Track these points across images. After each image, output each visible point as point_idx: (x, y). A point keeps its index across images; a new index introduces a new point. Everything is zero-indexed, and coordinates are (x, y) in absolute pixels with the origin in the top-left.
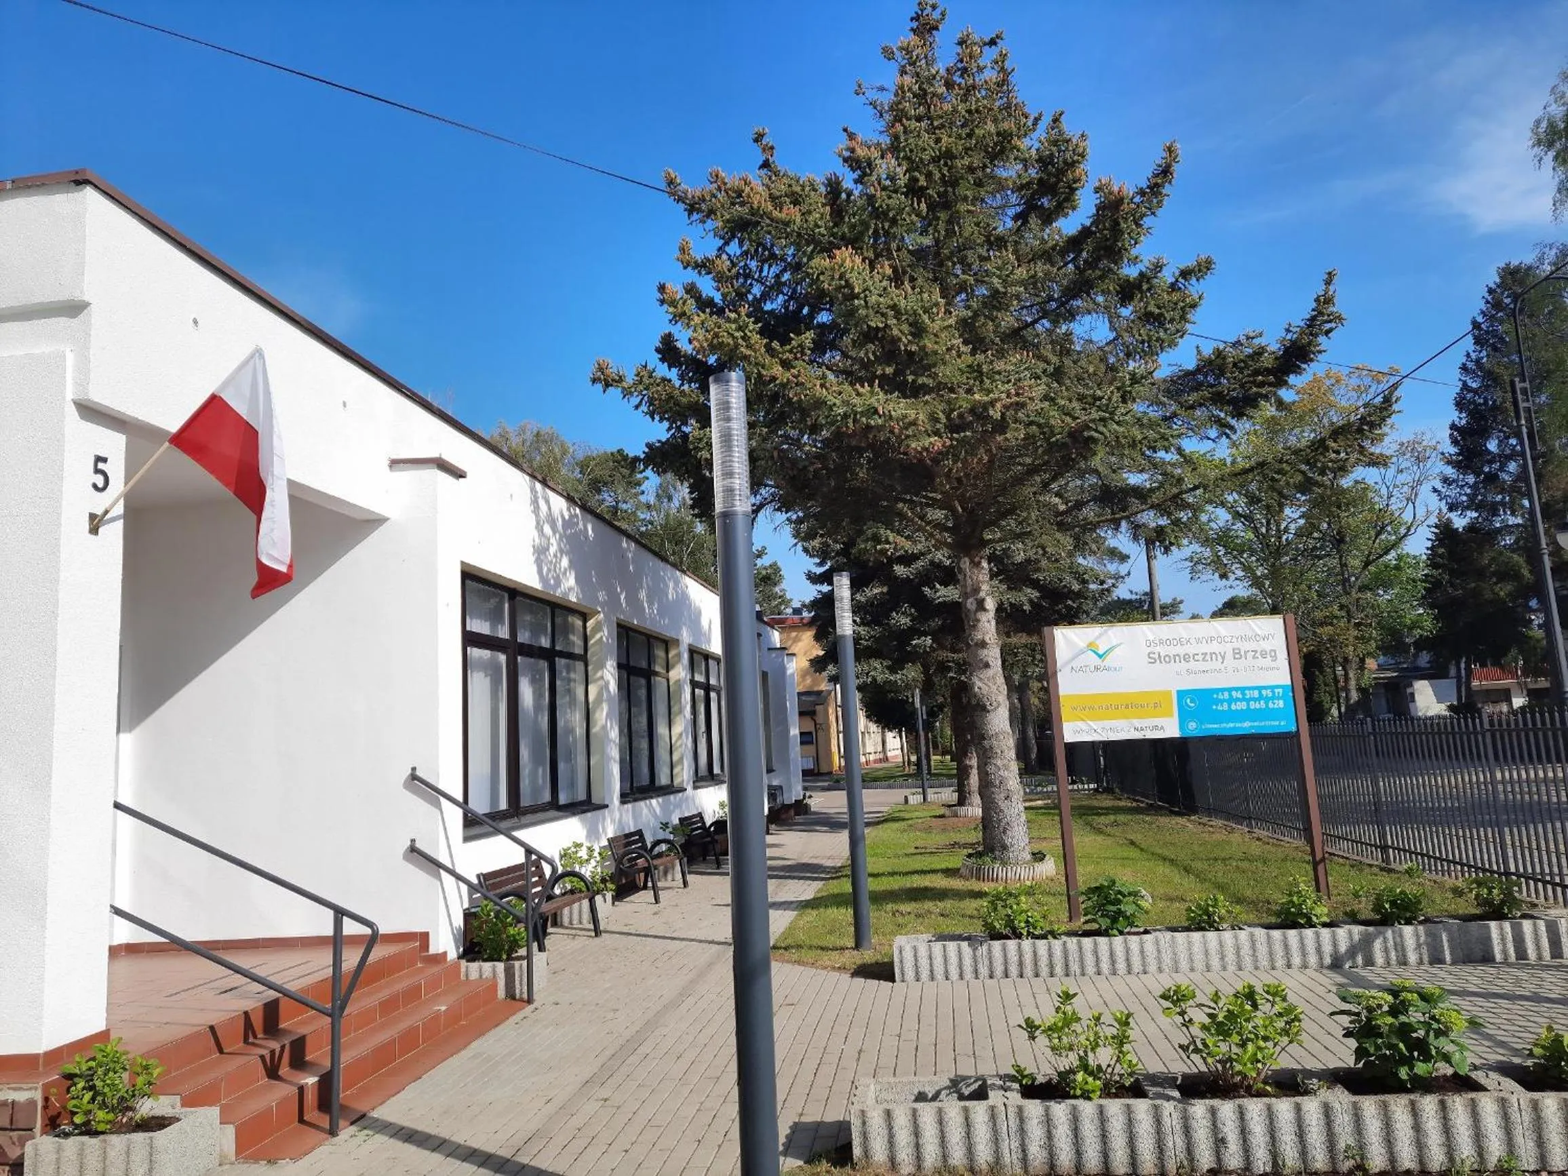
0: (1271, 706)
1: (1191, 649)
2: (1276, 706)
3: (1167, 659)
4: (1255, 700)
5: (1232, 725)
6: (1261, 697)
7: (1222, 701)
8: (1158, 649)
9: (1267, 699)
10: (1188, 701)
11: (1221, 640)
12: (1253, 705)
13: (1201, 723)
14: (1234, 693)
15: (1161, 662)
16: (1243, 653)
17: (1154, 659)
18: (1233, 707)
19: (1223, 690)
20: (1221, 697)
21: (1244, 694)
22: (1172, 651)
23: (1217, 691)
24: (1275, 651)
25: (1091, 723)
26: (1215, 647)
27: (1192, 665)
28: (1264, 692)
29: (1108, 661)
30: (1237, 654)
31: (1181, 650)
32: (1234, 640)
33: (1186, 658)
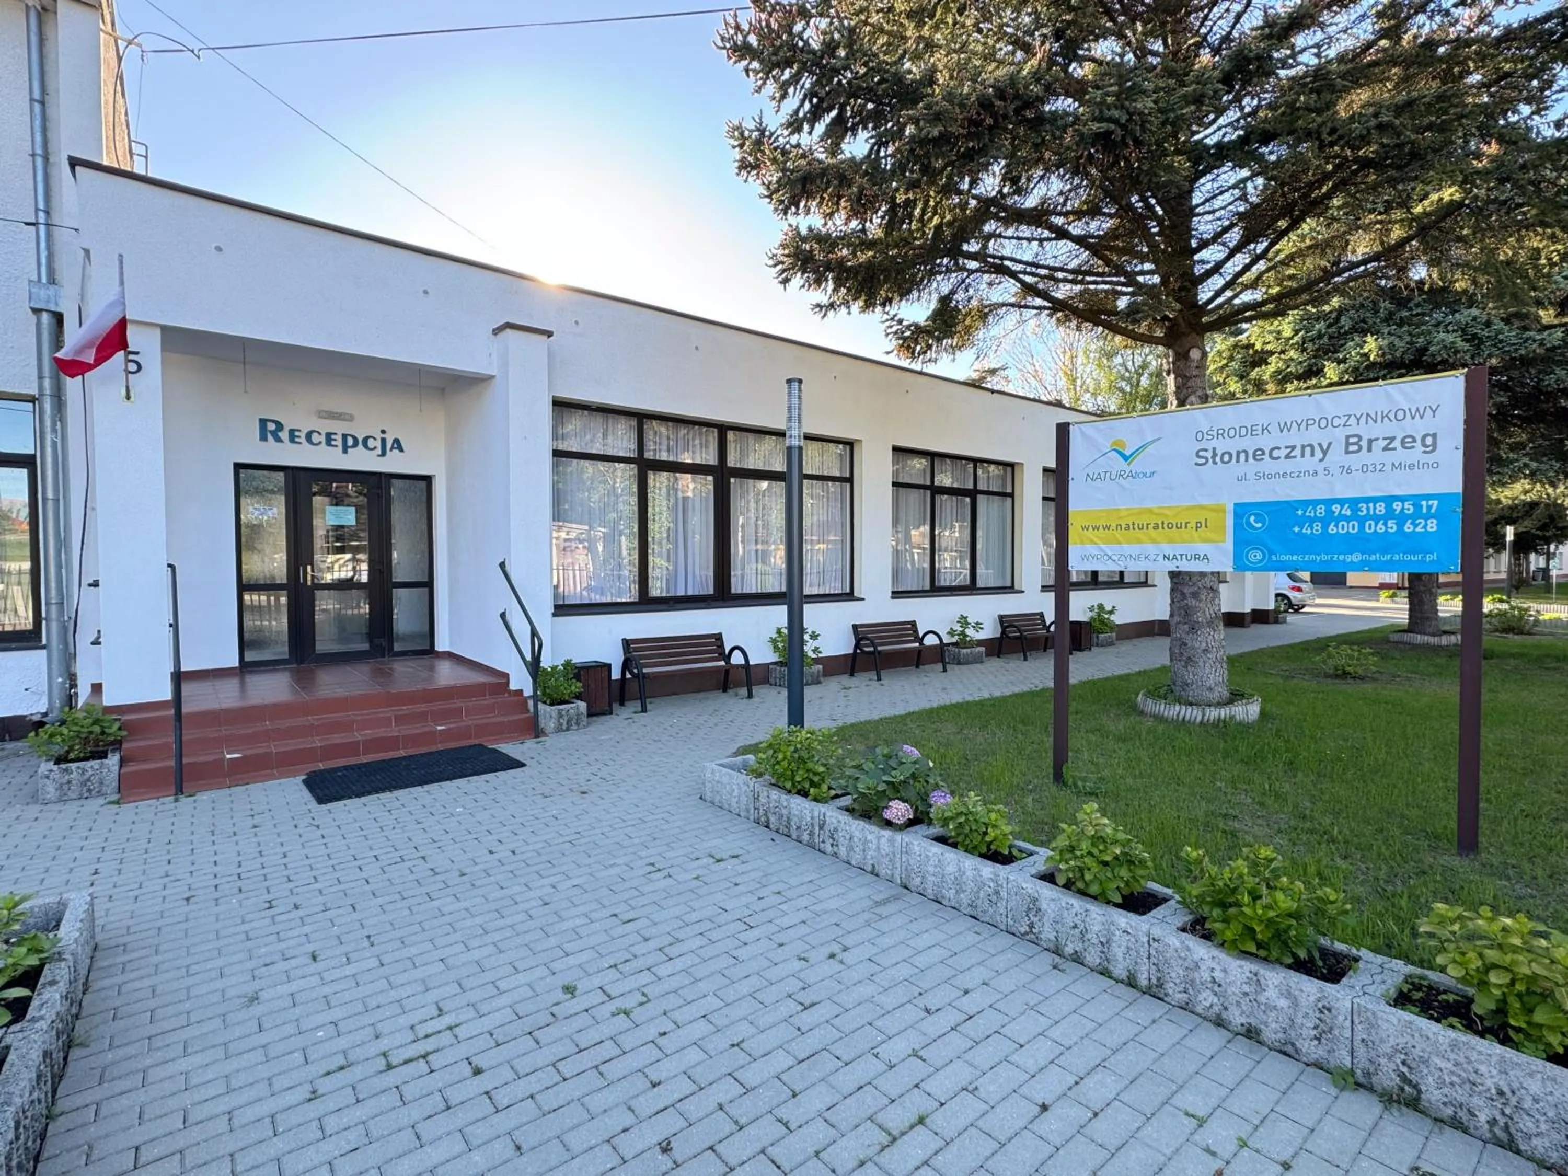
0: (1408, 527)
1: (1266, 442)
2: (1418, 529)
3: (1226, 458)
4: (1377, 519)
5: (1324, 557)
6: (1389, 514)
7: (1312, 520)
8: (1210, 445)
9: (1401, 519)
10: (1252, 518)
11: (1327, 423)
12: (1370, 527)
13: (1271, 553)
14: (1336, 508)
15: (1215, 463)
16: (1364, 443)
17: (1203, 458)
18: (1332, 529)
19: (1315, 503)
20: (1310, 513)
21: (1355, 510)
22: (1233, 446)
23: (1306, 503)
24: (1434, 436)
25: (1103, 546)
26: (1314, 436)
27: (1267, 465)
28: (1397, 506)
29: (1136, 466)
30: (1352, 444)
31: (1249, 444)
32: (1353, 421)
33: (1258, 454)
